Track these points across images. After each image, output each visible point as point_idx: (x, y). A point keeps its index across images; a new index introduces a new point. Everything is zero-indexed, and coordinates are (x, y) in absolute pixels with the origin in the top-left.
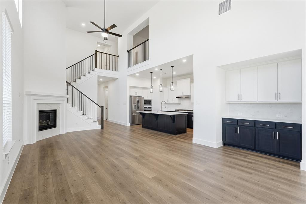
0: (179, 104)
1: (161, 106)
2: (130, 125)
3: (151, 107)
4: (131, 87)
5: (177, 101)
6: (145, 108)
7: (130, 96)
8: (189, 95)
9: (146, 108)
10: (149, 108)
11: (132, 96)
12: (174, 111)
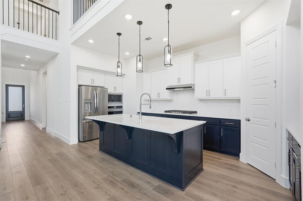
0: (170, 101)
1: (141, 104)
2: (79, 141)
3: (121, 107)
4: (79, 68)
5: (167, 95)
6: (109, 107)
7: (79, 86)
8: (193, 83)
9: (113, 107)
10: (118, 107)
11: (81, 86)
12: (163, 113)
